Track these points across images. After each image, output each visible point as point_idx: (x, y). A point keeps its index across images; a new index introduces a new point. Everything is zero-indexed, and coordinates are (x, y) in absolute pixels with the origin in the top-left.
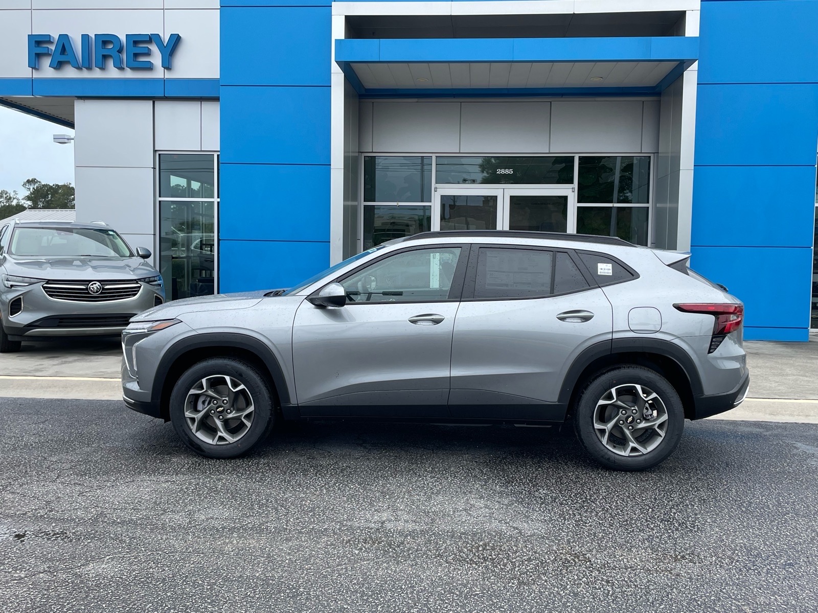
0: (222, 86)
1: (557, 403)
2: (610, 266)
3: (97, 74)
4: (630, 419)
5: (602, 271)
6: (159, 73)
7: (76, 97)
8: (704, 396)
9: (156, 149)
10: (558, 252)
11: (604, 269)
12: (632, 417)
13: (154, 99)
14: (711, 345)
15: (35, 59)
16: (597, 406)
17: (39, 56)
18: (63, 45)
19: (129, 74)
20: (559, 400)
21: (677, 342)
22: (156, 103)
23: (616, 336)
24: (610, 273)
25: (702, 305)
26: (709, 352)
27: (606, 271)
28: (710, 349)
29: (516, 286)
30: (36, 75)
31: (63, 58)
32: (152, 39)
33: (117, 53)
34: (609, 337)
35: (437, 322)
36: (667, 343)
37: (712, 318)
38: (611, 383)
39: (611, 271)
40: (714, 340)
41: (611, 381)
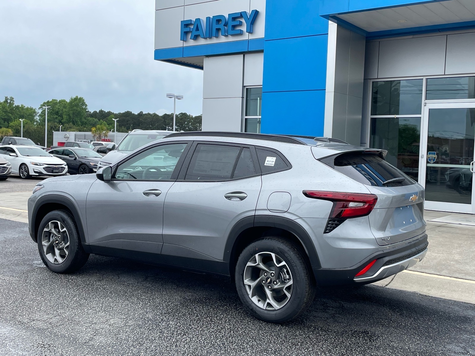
0: (266, 41)
1: (222, 261)
2: (274, 159)
3: (214, 41)
4: (269, 280)
5: (268, 163)
6: (246, 36)
7: (205, 56)
8: (321, 269)
9: (244, 85)
10: (244, 147)
11: (270, 161)
12: (270, 279)
13: (244, 53)
14: (327, 226)
15: (185, 35)
16: (246, 267)
17: (186, 33)
18: (197, 25)
19: (231, 39)
20: (224, 259)
21: (299, 221)
22: (246, 56)
23: (258, 213)
24: (273, 164)
25: (326, 193)
26: (325, 232)
27: (270, 163)
28: (326, 229)
29: (211, 172)
30: (186, 45)
31: (197, 33)
32: (242, 15)
33: (224, 26)
34: (253, 213)
35: (157, 195)
36: (292, 222)
37: (330, 204)
38: (255, 250)
39: (274, 163)
40: (330, 222)
41: (255, 248)
